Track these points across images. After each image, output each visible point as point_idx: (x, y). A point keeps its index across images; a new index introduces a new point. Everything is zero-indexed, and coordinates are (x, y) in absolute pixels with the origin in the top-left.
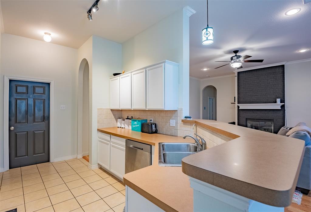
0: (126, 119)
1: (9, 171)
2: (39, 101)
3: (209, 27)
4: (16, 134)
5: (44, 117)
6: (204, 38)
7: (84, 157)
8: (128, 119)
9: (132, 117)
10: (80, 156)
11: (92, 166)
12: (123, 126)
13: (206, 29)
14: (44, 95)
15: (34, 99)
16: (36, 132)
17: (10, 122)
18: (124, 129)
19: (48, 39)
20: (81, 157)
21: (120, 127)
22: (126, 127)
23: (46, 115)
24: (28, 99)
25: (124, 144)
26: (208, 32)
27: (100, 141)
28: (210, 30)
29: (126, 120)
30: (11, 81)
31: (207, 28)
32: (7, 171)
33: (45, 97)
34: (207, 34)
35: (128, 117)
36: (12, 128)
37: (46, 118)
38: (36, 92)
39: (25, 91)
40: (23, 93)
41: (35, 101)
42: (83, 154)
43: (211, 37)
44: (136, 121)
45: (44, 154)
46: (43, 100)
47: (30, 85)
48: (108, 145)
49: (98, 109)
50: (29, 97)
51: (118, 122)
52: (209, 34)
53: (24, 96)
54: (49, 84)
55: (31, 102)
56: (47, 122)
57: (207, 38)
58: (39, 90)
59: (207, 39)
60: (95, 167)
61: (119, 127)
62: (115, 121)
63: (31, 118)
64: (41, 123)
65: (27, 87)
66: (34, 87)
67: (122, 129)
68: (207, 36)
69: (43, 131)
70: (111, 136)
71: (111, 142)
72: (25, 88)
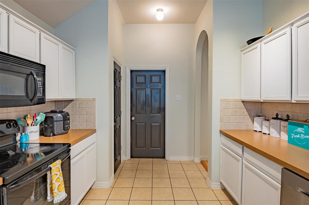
0: (273, 118)
1: (130, 160)
2: (156, 90)
4: (136, 124)
5: (160, 108)
7: (202, 162)
8: (277, 118)
9: (288, 116)
10: (197, 160)
11: (212, 183)
12: (265, 130)
14: (159, 84)
15: (151, 89)
16: (153, 124)
17: (132, 112)
18: (267, 136)
19: (160, 17)
20: (199, 161)
21: (259, 132)
22: (274, 133)
23: (162, 106)
24: (145, 89)
25: (279, 176)
27: (223, 149)
29: (272, 121)
30: (131, 71)
32: (129, 160)
33: (160, 86)
35: (277, 115)
36: (133, 118)
37: (162, 110)
38: (153, 82)
39: (143, 81)
40: (142, 83)
41: (152, 91)
42: (201, 157)
44: (302, 127)
45: (160, 149)
46: (159, 89)
47: (148, 74)
48: (238, 161)
49: (222, 101)
50: (147, 87)
51: (254, 122)
53: (143, 86)
54: (164, 71)
55: (148, 91)
56: (162, 113)
58: (155, 79)
60: (216, 186)
61: (258, 130)
62: (250, 121)
63: (148, 109)
64: (157, 115)
65: (145, 76)
66: (151, 77)
67: (264, 136)
69: (159, 124)
70: (245, 148)
71: (244, 158)
72: (143, 77)
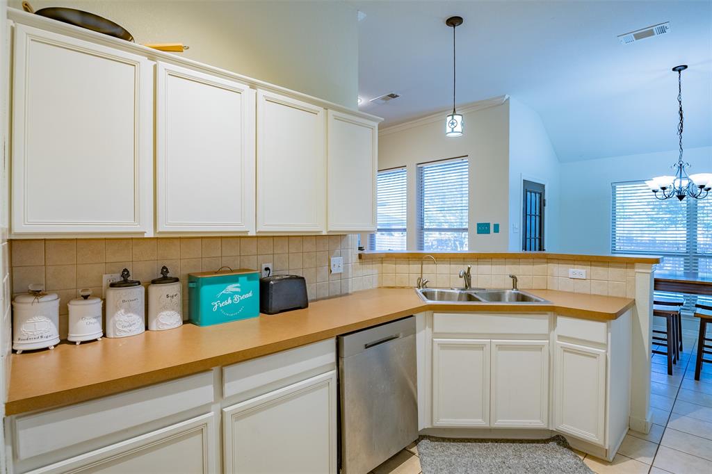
3: (457, 113)
6: (448, 130)
13: (451, 117)
26: (454, 121)
28: (458, 118)
31: (453, 115)
34: (453, 124)
35: (125, 273)
43: (459, 128)
52: (455, 124)
57: (453, 129)
59: (453, 131)
68: (453, 126)
